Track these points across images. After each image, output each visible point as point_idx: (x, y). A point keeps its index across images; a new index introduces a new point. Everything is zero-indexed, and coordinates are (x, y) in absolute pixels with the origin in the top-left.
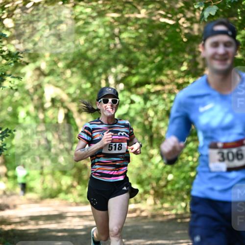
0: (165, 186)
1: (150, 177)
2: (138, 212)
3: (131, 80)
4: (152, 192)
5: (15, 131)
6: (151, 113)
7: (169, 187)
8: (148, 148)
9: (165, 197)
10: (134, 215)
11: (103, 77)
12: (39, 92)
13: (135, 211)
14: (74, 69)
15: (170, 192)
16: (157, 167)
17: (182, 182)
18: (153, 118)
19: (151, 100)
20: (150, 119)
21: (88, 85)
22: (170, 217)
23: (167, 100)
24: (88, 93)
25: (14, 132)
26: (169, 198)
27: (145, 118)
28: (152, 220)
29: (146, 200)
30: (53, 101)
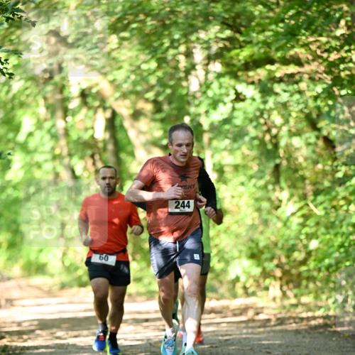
0: (304, 262)
1: (276, 244)
2: (251, 313)
3: (238, 55)
4: (278, 273)
5: (9, 154)
6: (277, 119)
7: (312, 264)
8: (270, 187)
9: (304, 283)
10: (243, 318)
11: (182, 48)
12: (57, 78)
13: (244, 310)
14: (126, 34)
15: (315, 274)
16: (286, 223)
17: (337, 255)
18: (280, 128)
19: (277, 94)
20: (274, 131)
21: (153, 65)
22: (313, 323)
23: (308, 94)
24: (153, 80)
25: (9, 157)
26: (311, 285)
27: (265, 128)
28: (279, 328)
29: (267, 289)
30: (84, 95)
